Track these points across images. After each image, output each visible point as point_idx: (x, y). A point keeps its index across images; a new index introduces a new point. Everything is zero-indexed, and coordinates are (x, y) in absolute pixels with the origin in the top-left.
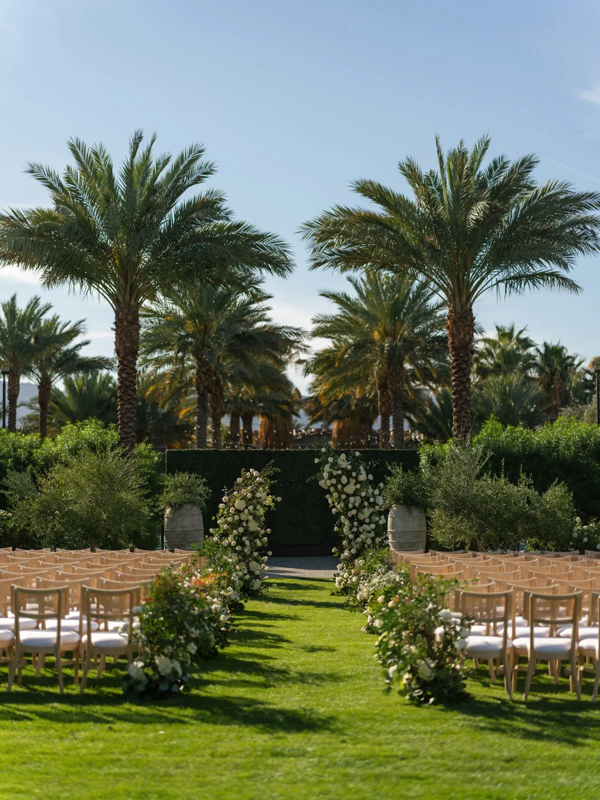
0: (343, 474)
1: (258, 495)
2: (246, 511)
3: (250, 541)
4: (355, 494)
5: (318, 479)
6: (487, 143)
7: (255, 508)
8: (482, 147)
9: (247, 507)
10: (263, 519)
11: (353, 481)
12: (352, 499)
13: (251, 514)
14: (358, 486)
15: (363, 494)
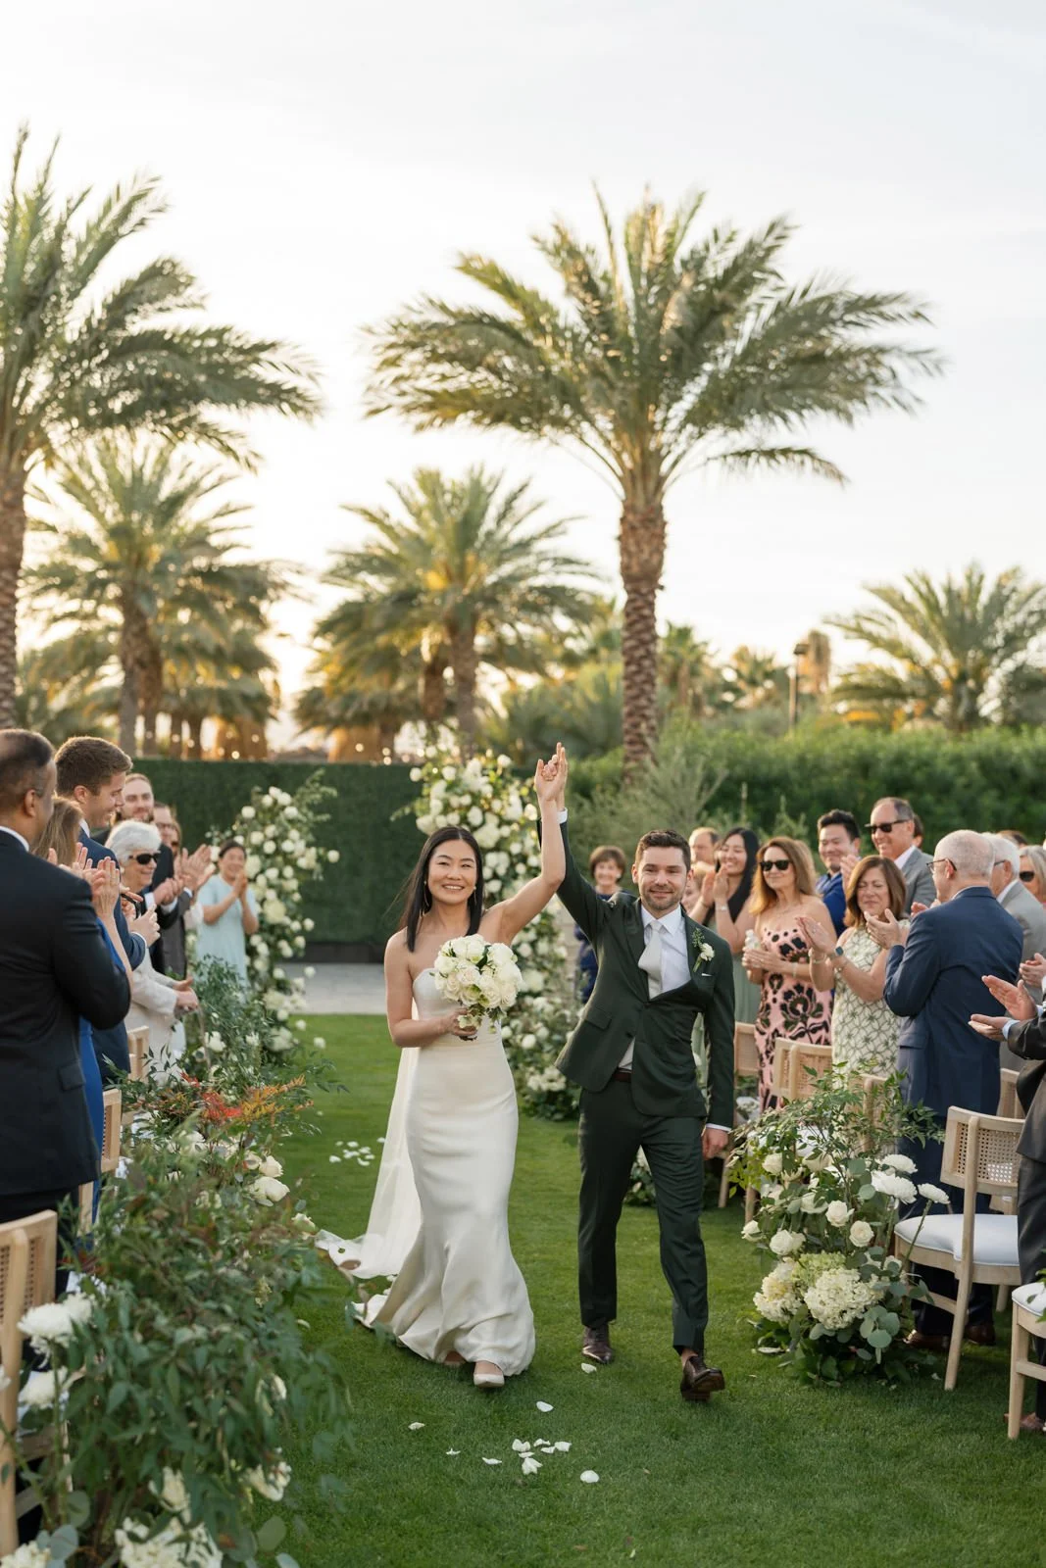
0: (474, 803)
1: (287, 846)
2: (261, 880)
3: (269, 945)
4: (498, 847)
5: (418, 813)
6: (700, 198)
7: (281, 876)
8: (692, 204)
9: (262, 871)
10: (297, 897)
11: (492, 820)
12: (491, 859)
13: (270, 886)
14: (506, 831)
15: (515, 848)
